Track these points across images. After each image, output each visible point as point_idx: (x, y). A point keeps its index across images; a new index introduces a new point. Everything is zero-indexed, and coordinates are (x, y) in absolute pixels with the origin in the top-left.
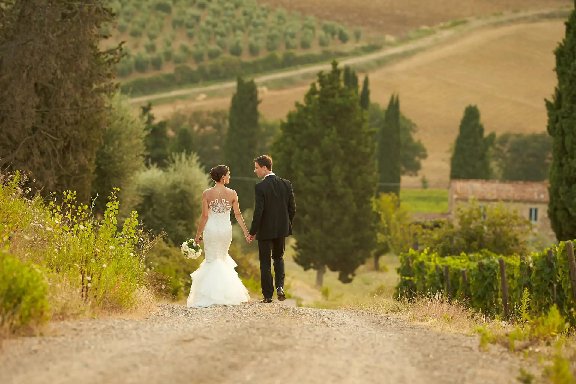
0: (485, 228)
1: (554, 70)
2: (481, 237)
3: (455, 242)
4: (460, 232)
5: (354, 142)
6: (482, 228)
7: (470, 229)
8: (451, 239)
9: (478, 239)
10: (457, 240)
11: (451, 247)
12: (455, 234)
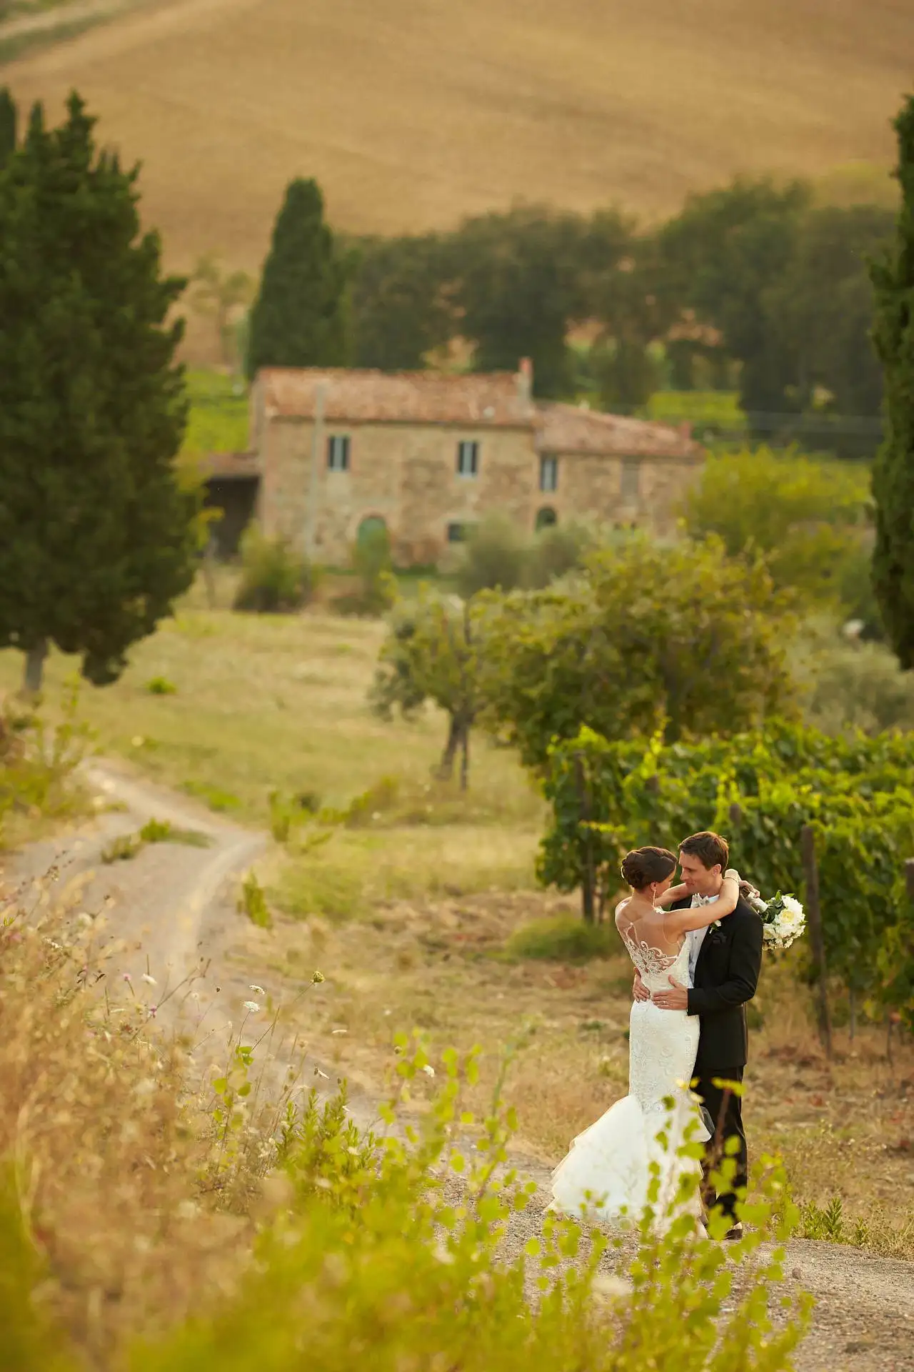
0: (675, 617)
1: (892, 175)
2: (663, 642)
3: (589, 656)
4: (604, 629)
5: (128, 312)
6: (662, 614)
7: (630, 617)
8: (581, 650)
9: (655, 648)
10: (598, 653)
11: (581, 669)
12: (589, 633)
